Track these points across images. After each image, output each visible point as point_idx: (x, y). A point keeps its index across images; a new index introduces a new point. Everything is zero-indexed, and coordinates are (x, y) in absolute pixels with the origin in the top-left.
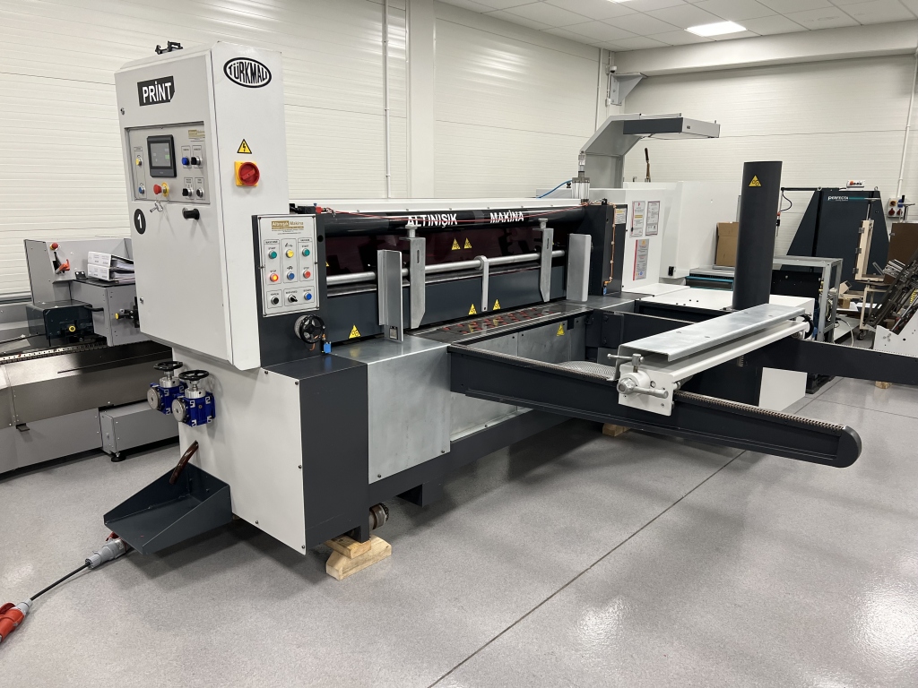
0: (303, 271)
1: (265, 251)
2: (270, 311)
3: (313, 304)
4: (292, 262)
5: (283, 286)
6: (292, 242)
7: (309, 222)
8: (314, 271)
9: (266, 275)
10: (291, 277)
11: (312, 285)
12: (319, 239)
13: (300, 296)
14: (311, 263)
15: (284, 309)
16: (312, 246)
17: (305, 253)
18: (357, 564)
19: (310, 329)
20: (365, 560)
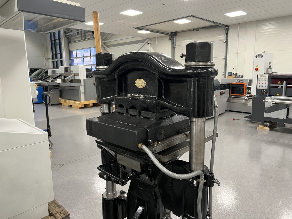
0: (265, 83)
1: (259, 79)
2: (258, 88)
3: (266, 88)
4: (263, 81)
5: (261, 85)
6: (263, 79)
7: (267, 76)
9: (258, 83)
10: (262, 83)
11: (267, 85)
12: (269, 78)
13: (264, 87)
14: (267, 82)
15: (261, 88)
16: (267, 80)
17: (266, 80)
18: (261, 129)
19: (264, 91)
20: (263, 129)
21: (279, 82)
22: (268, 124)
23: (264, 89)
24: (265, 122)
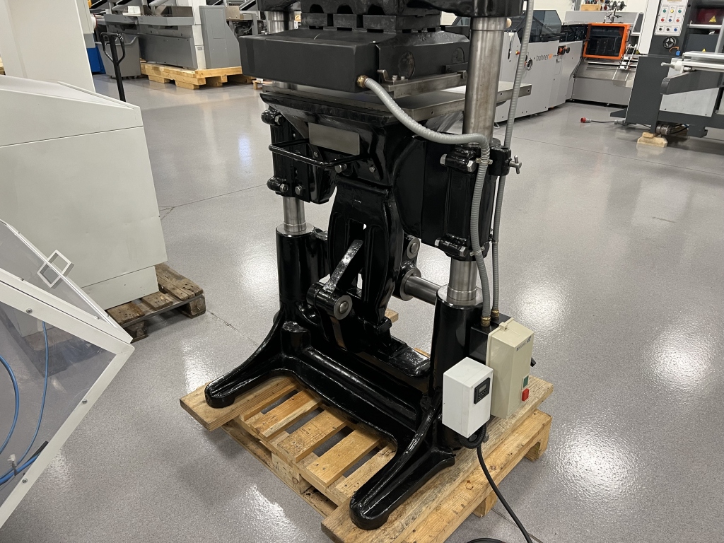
0: (676, 19)
1: (662, 9)
2: (658, 33)
3: (678, 34)
4: (673, 15)
5: (665, 24)
6: (675, 7)
8: (682, 20)
9: (660, 19)
10: (670, 20)
11: (680, 26)
12: (689, 6)
13: (672, 30)
14: (681, 17)
15: (664, 33)
16: (684, 10)
17: (680, 12)
18: (646, 142)
19: (670, 43)
20: (650, 142)
21: (714, 17)
22: (666, 129)
23: (670, 37)
24: (659, 123)
